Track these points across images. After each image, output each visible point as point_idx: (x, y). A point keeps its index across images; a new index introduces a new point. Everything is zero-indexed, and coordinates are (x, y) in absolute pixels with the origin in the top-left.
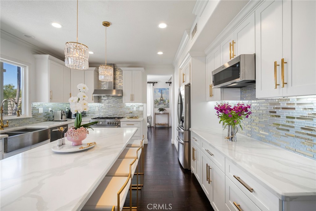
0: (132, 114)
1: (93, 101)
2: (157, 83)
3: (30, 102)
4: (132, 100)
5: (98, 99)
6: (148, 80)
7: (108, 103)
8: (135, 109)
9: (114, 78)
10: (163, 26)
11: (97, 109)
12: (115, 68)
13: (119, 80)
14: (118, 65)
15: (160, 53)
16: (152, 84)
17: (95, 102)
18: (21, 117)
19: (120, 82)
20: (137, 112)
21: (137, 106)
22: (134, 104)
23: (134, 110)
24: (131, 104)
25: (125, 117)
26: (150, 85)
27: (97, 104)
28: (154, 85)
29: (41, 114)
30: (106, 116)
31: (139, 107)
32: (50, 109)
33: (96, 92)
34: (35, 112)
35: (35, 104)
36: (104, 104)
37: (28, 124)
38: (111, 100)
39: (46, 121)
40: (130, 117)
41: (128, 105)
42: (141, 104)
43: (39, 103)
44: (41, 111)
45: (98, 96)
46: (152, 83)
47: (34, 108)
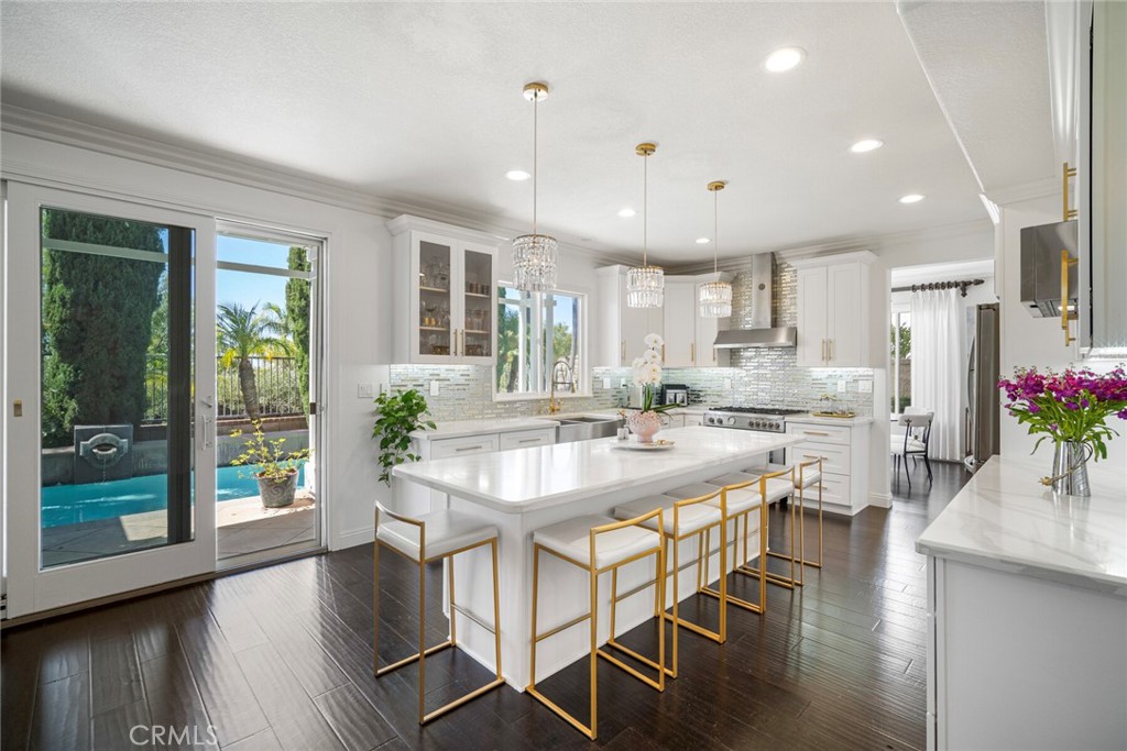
0: (830, 403)
1: (716, 363)
2: (979, 282)
3: (591, 367)
4: (828, 357)
5: (733, 358)
6: (893, 281)
7: (756, 368)
8: (841, 387)
9: (773, 292)
10: (866, 146)
11: (727, 384)
12: (778, 262)
13: (791, 298)
14: (784, 254)
15: (911, 199)
16: (953, 291)
17: (720, 365)
18: (576, 394)
19: (791, 305)
20: (850, 397)
21: (850, 379)
22: (839, 371)
23: (839, 390)
24: (830, 370)
25: (808, 412)
26: (947, 295)
27: (728, 371)
28: (964, 295)
29: (606, 391)
30: (751, 405)
31: (856, 381)
32: (623, 382)
33: (723, 336)
34: (598, 386)
35: (598, 370)
36: (747, 370)
37: (587, 410)
38: (768, 358)
39: (616, 407)
40: (824, 410)
41: (820, 372)
42: (862, 371)
43: (603, 368)
44: (607, 384)
45: (731, 349)
46: (957, 284)
47: (595, 379)
